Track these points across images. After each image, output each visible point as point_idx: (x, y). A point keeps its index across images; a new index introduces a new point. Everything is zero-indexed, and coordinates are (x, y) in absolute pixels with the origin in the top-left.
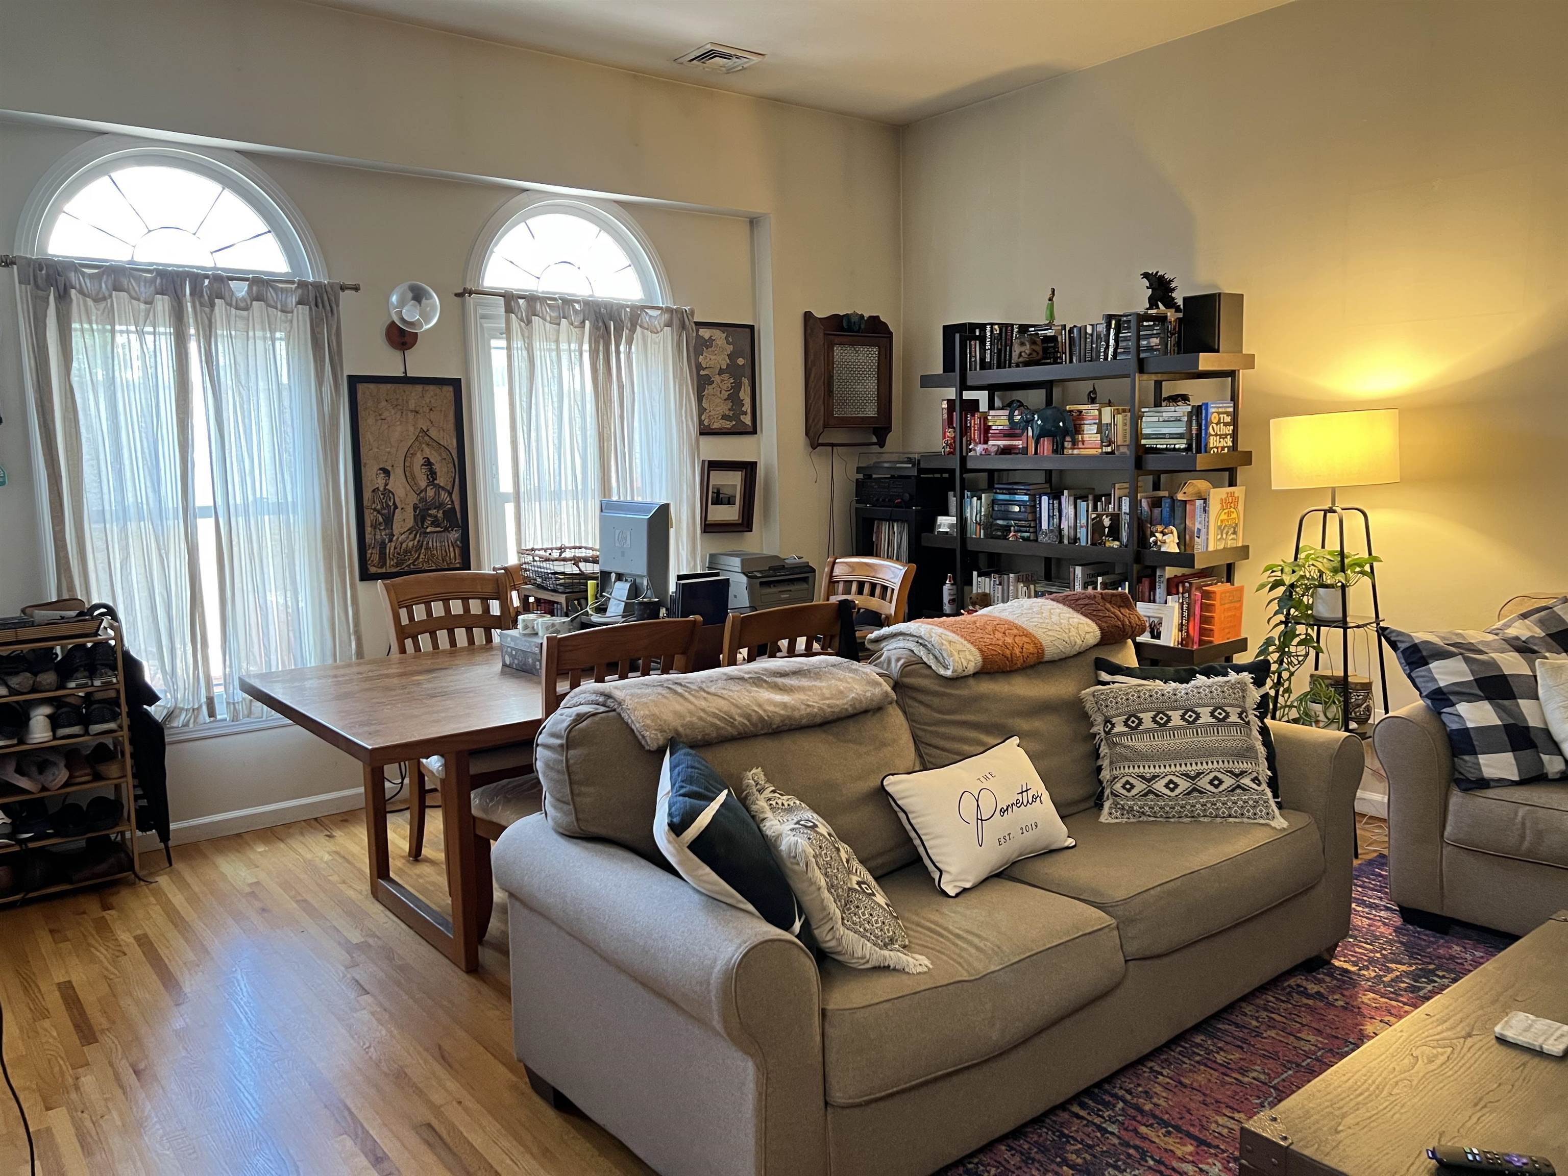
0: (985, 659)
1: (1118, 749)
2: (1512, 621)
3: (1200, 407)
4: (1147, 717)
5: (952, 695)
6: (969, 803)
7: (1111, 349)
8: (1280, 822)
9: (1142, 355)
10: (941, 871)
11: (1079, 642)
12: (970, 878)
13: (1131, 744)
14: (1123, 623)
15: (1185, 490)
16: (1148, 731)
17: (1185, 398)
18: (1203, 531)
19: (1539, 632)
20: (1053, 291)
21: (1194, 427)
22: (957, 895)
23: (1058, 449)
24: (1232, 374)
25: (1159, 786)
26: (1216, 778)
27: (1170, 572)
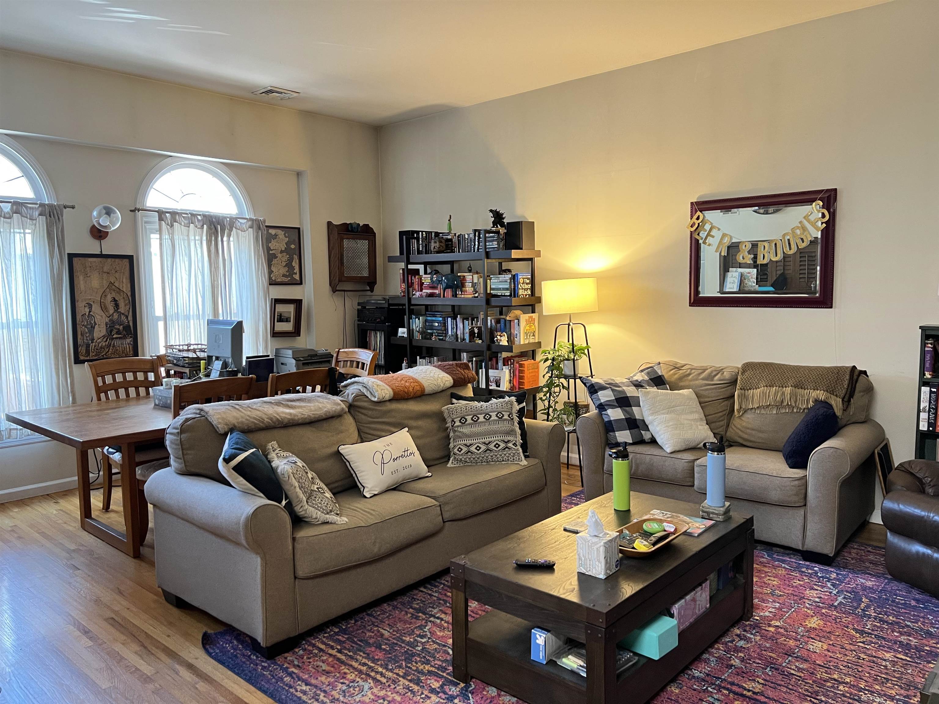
0: (395, 393)
1: (457, 433)
2: (637, 373)
3: (514, 275)
4: (469, 418)
5: (377, 410)
6: (378, 456)
7: (476, 246)
8: (524, 462)
9: (487, 250)
10: (364, 487)
11: (442, 385)
12: (377, 489)
13: (461, 430)
14: (464, 376)
15: (510, 315)
16: (469, 424)
17: (509, 271)
18: (518, 335)
19: (646, 378)
20: (450, 216)
21: (513, 285)
22: (371, 497)
23: (455, 295)
24: (531, 260)
25: (473, 449)
26: (497, 444)
27: (505, 355)
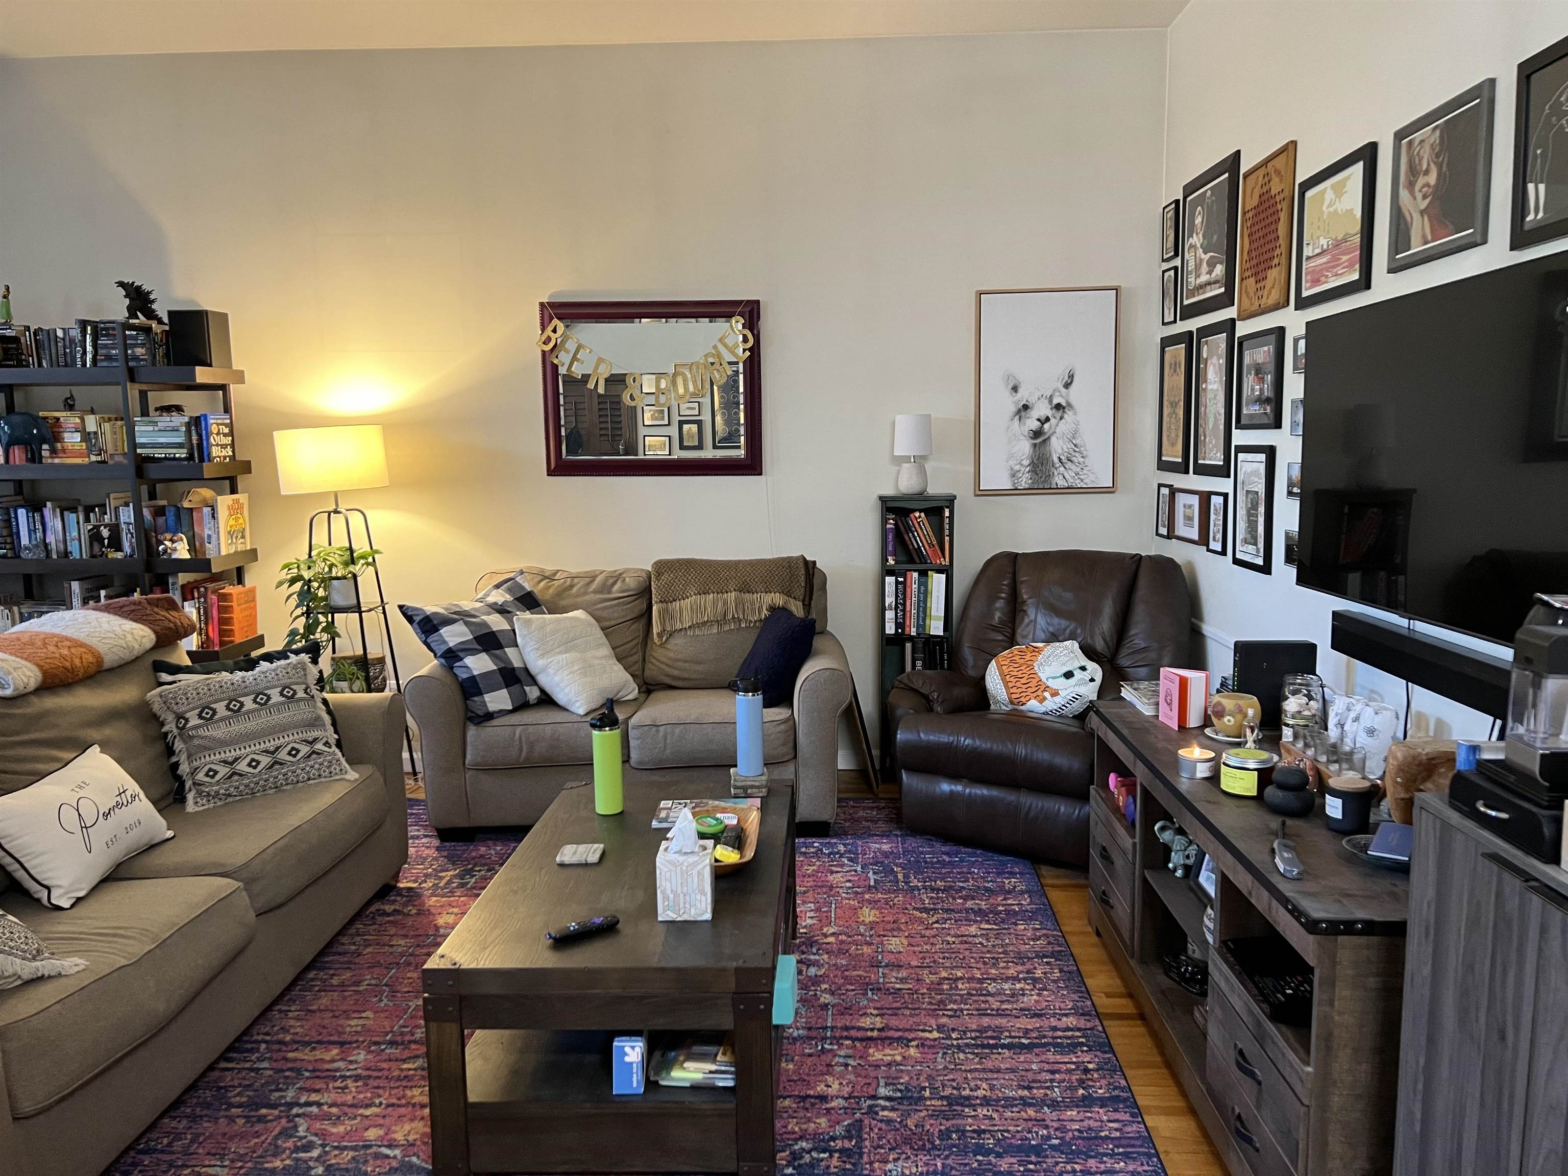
0: (45, 673)
1: (196, 742)
2: (490, 591)
3: (198, 418)
4: (220, 707)
5: (13, 715)
6: (69, 815)
7: (89, 357)
8: (352, 775)
9: (131, 364)
10: (48, 888)
11: (136, 646)
12: (83, 886)
13: (207, 733)
14: (175, 623)
15: (190, 498)
16: (223, 719)
17: (179, 409)
18: (214, 537)
19: (509, 598)
20: (8, 288)
21: (195, 438)
22: (72, 906)
23: (34, 458)
24: (223, 388)
25: (242, 766)
26: (293, 749)
27: (183, 578)
